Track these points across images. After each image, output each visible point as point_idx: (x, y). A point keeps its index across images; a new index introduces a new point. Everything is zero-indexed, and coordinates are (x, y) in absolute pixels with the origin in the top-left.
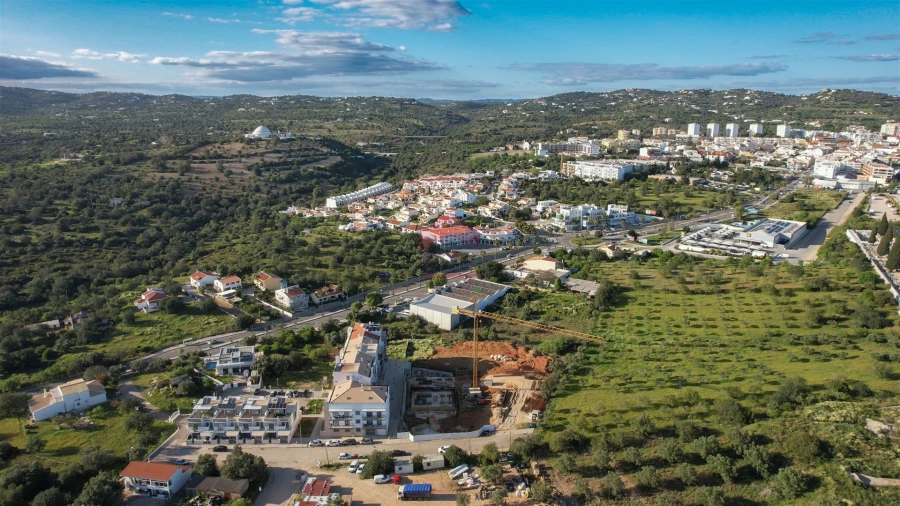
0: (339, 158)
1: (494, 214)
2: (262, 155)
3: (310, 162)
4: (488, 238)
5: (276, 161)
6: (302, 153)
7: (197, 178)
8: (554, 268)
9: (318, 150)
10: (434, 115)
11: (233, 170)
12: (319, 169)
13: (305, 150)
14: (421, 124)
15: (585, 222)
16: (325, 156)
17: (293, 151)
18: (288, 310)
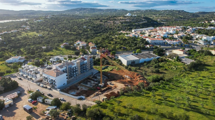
0: (146, 22)
1: (178, 37)
2: (126, 20)
3: (138, 22)
4: (168, 43)
5: (128, 21)
6: (136, 20)
7: (107, 24)
8: (182, 54)
9: (141, 19)
10: (188, 15)
11: (116, 23)
12: (139, 24)
13: (138, 19)
14: (182, 17)
15: (212, 42)
16: (143, 21)
17: (134, 19)
18: (90, 52)
